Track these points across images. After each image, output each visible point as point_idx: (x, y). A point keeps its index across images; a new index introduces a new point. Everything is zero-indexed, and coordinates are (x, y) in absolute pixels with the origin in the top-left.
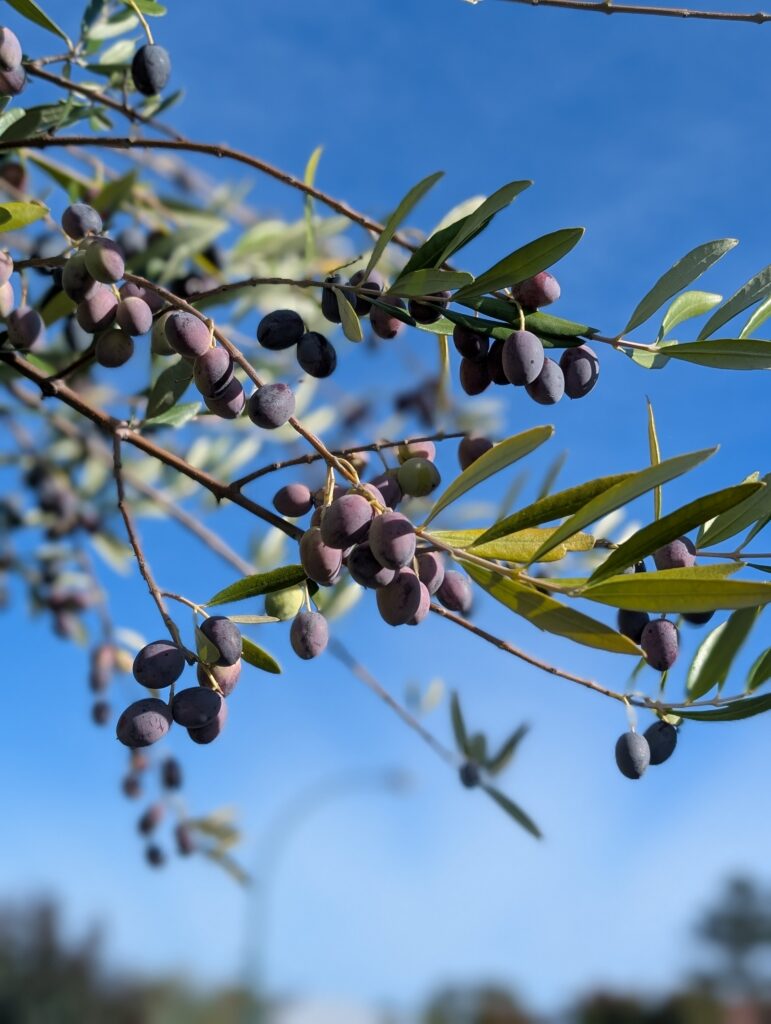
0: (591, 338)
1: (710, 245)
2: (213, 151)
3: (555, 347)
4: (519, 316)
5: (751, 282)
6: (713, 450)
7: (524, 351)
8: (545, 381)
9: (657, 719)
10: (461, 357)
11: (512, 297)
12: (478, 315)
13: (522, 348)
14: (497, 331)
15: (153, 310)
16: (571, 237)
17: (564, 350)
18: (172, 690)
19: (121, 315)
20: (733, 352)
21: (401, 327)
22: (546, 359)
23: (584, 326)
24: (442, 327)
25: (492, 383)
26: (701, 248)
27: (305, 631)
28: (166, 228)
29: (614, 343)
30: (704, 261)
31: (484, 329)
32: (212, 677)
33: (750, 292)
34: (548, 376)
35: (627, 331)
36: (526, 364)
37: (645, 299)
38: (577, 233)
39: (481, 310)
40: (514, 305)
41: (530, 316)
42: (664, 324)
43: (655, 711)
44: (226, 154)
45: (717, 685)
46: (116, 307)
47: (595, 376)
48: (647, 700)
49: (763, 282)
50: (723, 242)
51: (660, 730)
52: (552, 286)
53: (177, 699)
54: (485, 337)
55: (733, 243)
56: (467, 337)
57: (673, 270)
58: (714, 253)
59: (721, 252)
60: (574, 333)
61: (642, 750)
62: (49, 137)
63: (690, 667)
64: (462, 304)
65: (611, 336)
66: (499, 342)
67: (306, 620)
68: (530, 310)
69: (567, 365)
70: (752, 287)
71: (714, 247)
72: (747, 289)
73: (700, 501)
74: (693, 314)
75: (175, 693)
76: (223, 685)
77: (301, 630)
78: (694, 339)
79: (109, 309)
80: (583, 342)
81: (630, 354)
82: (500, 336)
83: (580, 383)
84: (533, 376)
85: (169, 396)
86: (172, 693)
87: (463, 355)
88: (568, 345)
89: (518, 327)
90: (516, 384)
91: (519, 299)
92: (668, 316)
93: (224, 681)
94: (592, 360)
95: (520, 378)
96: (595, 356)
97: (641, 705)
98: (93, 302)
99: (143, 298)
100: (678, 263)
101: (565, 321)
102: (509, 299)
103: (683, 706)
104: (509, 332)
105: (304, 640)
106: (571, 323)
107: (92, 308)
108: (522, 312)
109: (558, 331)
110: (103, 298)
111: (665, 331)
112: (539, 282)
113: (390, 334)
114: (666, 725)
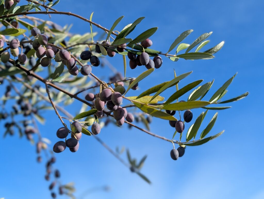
0: (160, 54)
1: (187, 31)
2: (68, 14)
3: (152, 56)
4: (143, 49)
5: (197, 39)
6: (191, 72)
7: (145, 57)
8: (150, 64)
9: (180, 146)
10: (130, 60)
11: (141, 45)
12: (133, 49)
13: (144, 56)
14: (138, 53)
15: (55, 52)
16: (154, 29)
17: (154, 57)
18: (66, 139)
19: (47, 53)
20: (194, 56)
21: (115, 54)
22: (150, 59)
23: (159, 52)
24: (124, 53)
25: (137, 65)
26: (185, 32)
27: (95, 128)
28: (52, 36)
29: (166, 55)
30: (186, 35)
31: (135, 53)
32: (75, 136)
33: (197, 42)
34: (151, 63)
35: (169, 52)
36: (146, 60)
37: (172, 44)
38: (156, 29)
39: (134, 48)
40: (142, 47)
41: (146, 49)
42: (177, 50)
43: (179, 144)
44: (71, 14)
45: (194, 137)
46: (45, 51)
47: (161, 63)
48: (177, 142)
49: (199, 39)
50: (190, 30)
51: (181, 149)
52: (150, 42)
53: (67, 141)
54: (135, 55)
55: (192, 30)
56: (131, 55)
57: (178, 38)
58: (188, 33)
59: (189, 33)
60: (156, 53)
61: (177, 153)
62: (27, 12)
63: (187, 134)
64: (130, 47)
65: (165, 53)
66: (139, 56)
67: (95, 125)
68: (145, 48)
69: (155, 60)
70: (197, 41)
71: (188, 32)
72: (196, 41)
73: (189, 85)
74: (183, 49)
75: (67, 140)
76: (78, 138)
77: (94, 127)
78: (184, 53)
79: (44, 52)
80: (158, 55)
81: (169, 58)
82: (139, 54)
83: (158, 65)
84: (147, 63)
85: (58, 74)
86: (66, 140)
87: (130, 59)
88: (155, 56)
89: (143, 52)
90: (143, 65)
91: (143, 45)
92: (178, 49)
93: (78, 137)
94: (161, 59)
95: (144, 63)
96: (161, 58)
97: (176, 143)
98: (40, 50)
99: (52, 49)
100: (179, 36)
101: (154, 50)
102: (140, 46)
103: (186, 143)
104: (141, 53)
105: (95, 130)
106: (155, 51)
107: (40, 52)
108: (144, 48)
109: (152, 53)
110: (42, 49)
111: (177, 52)
112: (147, 41)
113: (112, 56)
114: (182, 147)
